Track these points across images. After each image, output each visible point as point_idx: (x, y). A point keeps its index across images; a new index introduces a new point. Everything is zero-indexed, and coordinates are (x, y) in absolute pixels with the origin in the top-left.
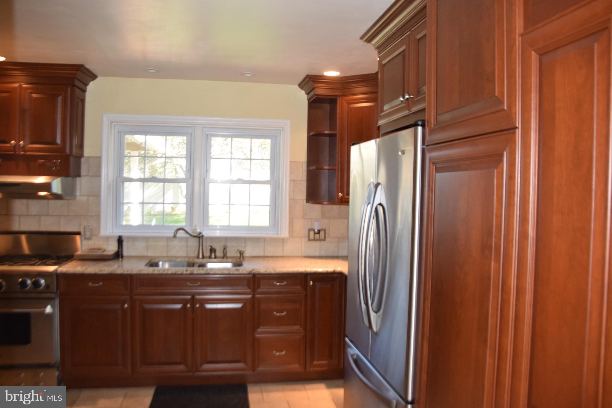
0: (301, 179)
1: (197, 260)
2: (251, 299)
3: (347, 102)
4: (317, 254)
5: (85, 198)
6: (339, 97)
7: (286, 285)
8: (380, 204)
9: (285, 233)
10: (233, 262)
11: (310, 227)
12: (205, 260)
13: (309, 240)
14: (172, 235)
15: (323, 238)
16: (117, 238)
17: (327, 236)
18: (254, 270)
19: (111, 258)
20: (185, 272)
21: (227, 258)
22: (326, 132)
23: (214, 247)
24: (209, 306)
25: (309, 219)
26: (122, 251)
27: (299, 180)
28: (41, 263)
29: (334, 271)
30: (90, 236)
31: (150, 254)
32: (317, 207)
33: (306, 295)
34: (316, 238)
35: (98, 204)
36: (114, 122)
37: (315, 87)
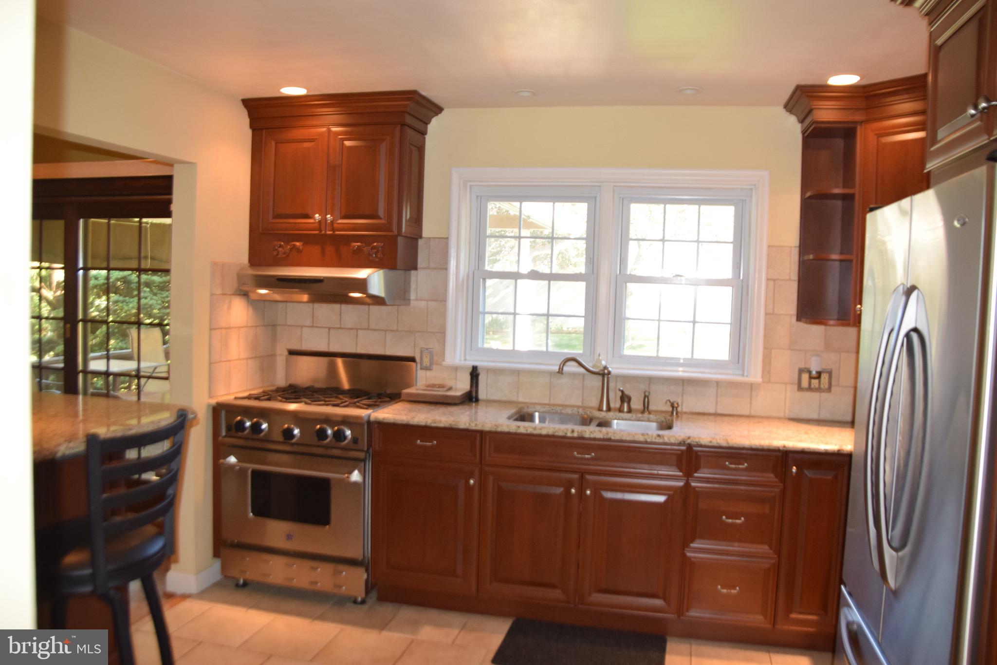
0: (788, 278)
1: (597, 414)
2: (681, 488)
3: (877, 132)
4: (814, 416)
5: (423, 304)
6: (861, 125)
7: (746, 469)
8: (915, 330)
9: (755, 375)
10: (659, 420)
11: (802, 366)
12: (611, 414)
13: (800, 388)
14: (556, 368)
15: (827, 386)
16: (470, 370)
17: (833, 383)
18: (689, 438)
19: (457, 402)
20: (569, 434)
21: (650, 413)
22: (836, 191)
23: (627, 392)
24: (609, 495)
25: (800, 350)
26: (477, 392)
27: (783, 280)
28: (350, 403)
29: (839, 451)
30: (428, 364)
31: (521, 399)
32: (817, 330)
33: (784, 491)
34: (812, 386)
35: (443, 315)
36: (471, 181)
37: (813, 107)
